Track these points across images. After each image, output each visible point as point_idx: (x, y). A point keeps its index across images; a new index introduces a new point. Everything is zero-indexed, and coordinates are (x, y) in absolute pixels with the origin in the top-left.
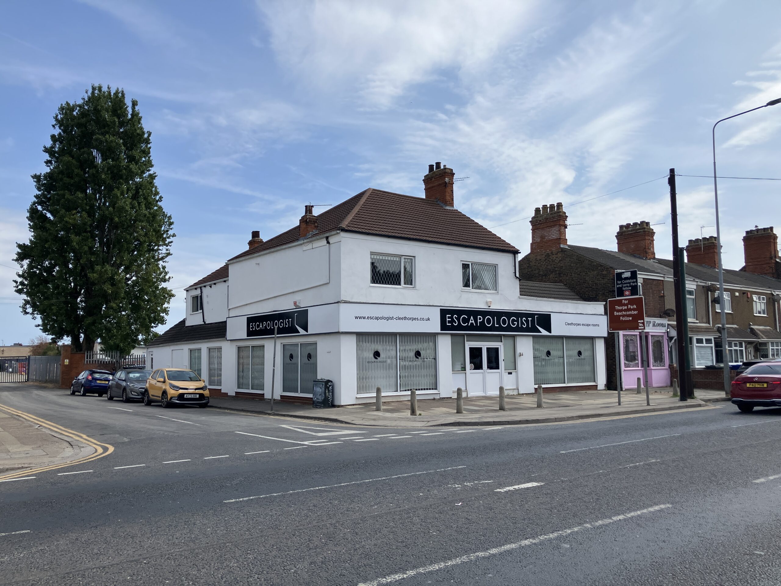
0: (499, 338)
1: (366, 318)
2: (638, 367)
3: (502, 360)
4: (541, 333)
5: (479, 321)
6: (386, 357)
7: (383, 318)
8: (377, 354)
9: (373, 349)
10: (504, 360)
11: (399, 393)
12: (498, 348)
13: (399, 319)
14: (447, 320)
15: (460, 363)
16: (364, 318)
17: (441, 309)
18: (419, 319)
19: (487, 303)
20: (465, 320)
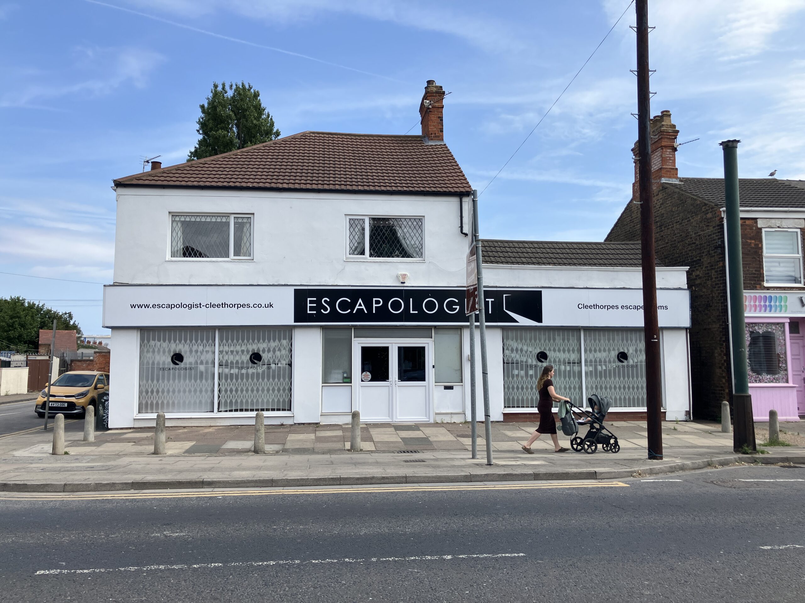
0: (426, 332)
1: (151, 306)
2: (787, 381)
3: (431, 367)
4: (517, 322)
5: (374, 305)
6: (196, 363)
7: (181, 306)
8: (178, 358)
9: (172, 350)
10: (434, 367)
11: (216, 414)
12: (423, 348)
13: (213, 306)
14: (309, 305)
15: (341, 371)
16: (147, 306)
17: (295, 290)
18: (252, 305)
19: (397, 277)
20: (343, 306)
